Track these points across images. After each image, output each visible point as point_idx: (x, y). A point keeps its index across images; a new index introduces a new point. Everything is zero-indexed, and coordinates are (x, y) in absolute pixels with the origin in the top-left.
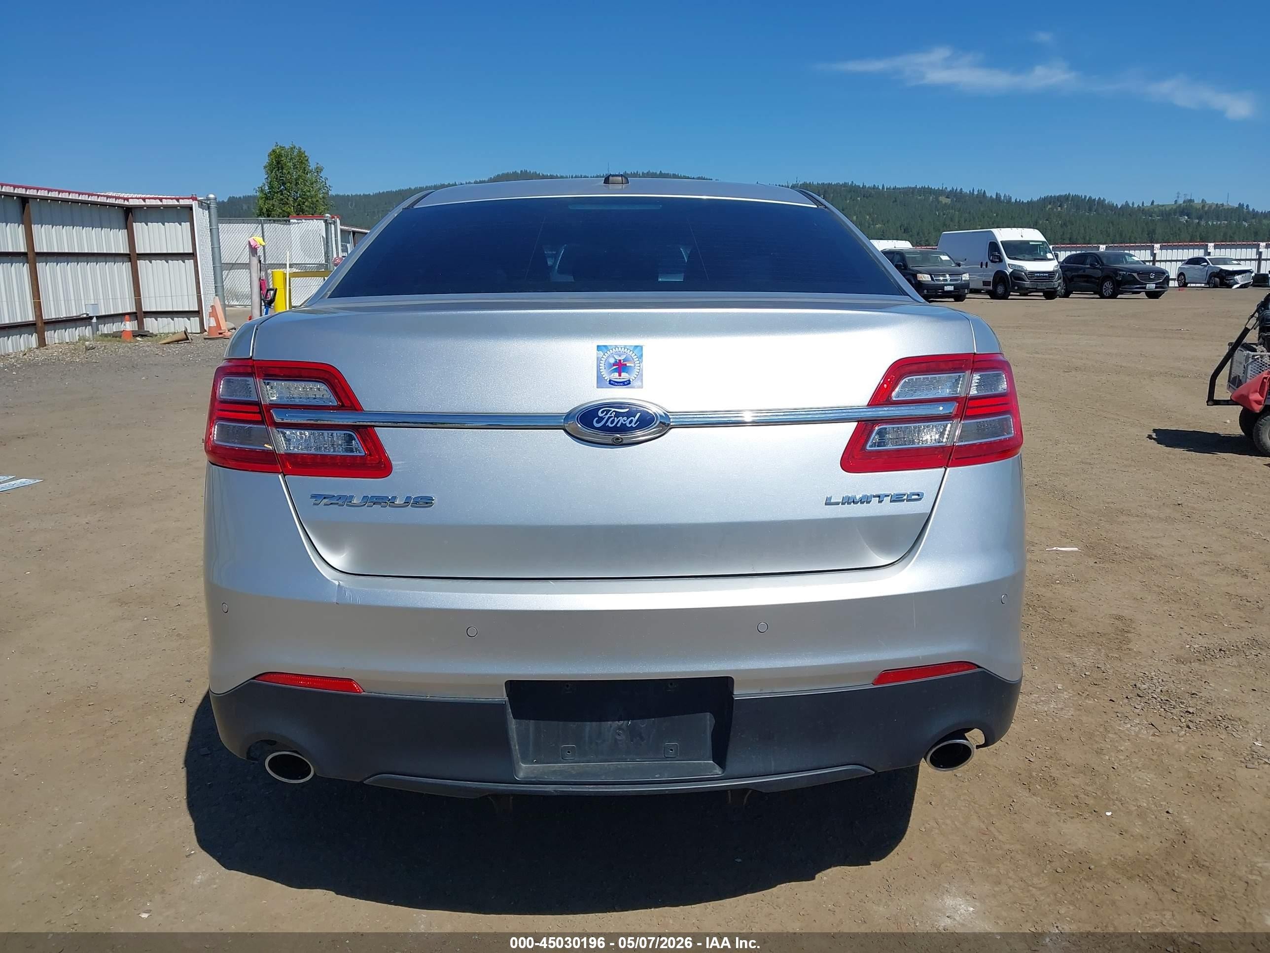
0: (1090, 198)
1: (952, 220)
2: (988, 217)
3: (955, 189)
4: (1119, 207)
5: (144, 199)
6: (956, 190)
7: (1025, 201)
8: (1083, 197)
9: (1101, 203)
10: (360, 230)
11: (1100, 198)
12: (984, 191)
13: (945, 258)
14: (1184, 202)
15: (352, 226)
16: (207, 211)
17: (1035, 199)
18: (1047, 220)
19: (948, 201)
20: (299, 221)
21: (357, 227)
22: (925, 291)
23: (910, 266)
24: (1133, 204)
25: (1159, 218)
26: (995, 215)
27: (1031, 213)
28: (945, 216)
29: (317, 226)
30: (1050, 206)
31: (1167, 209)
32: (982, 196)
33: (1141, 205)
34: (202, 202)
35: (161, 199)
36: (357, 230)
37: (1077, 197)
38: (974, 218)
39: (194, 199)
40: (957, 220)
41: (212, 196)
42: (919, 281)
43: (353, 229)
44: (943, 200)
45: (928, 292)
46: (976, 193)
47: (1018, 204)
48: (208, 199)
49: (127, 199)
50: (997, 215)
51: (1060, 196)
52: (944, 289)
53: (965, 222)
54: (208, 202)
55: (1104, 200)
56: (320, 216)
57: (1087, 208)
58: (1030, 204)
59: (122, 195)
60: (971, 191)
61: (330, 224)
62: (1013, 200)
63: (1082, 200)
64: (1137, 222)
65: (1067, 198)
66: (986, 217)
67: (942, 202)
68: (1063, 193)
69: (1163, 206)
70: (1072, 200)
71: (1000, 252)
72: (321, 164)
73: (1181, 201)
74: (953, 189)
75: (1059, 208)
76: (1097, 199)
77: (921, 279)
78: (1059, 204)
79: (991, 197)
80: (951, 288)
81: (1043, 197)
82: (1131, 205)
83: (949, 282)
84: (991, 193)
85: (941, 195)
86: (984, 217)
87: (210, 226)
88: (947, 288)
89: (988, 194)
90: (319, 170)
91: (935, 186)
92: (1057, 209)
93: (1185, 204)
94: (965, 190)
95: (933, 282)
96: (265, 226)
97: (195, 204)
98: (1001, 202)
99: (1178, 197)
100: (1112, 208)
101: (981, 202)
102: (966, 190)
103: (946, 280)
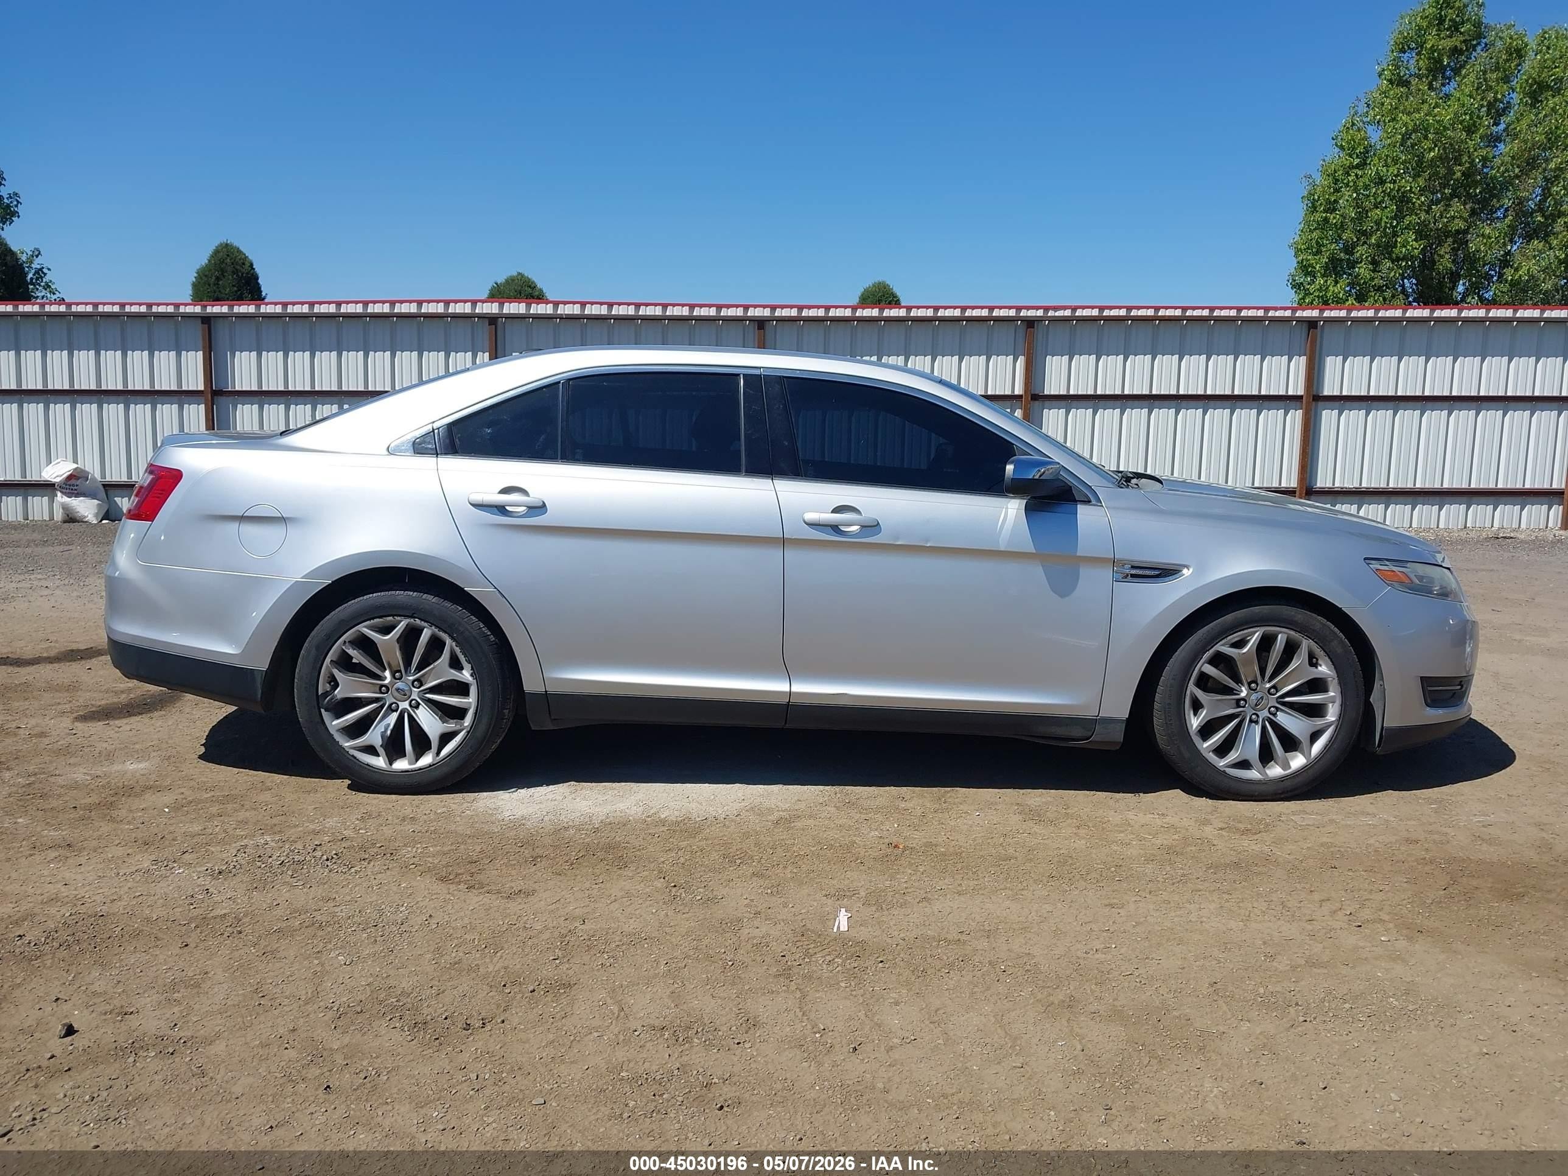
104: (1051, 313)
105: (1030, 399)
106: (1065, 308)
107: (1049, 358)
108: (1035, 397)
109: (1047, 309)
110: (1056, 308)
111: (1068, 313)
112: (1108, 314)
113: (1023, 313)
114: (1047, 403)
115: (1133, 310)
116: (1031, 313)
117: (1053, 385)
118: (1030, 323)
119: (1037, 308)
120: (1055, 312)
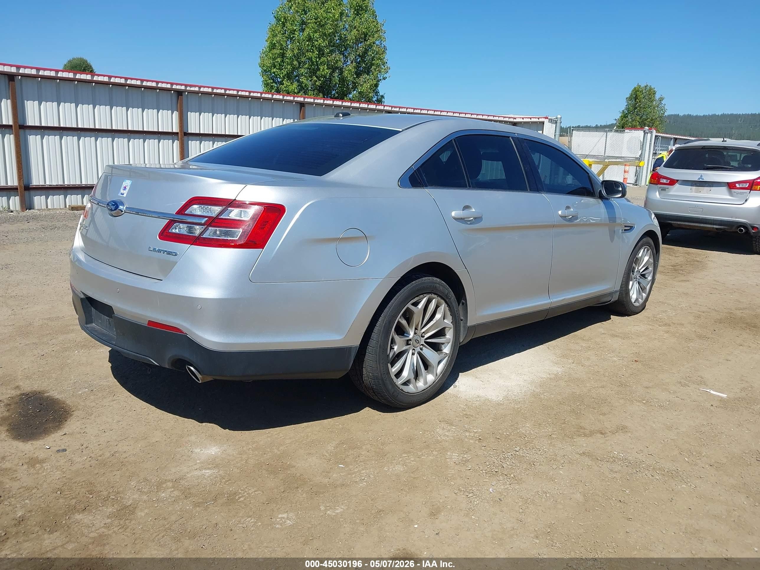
5: (523, 118)
10: (681, 137)
15: (674, 134)
16: (555, 125)
20: (631, 131)
21: (677, 135)
29: (639, 134)
34: (552, 120)
35: (531, 118)
36: (679, 137)
39: (546, 118)
41: (559, 116)
43: (674, 136)
48: (557, 118)
49: (515, 118)
54: (556, 120)
56: (642, 128)
59: (512, 116)
61: (647, 133)
72: (664, 96)
87: (555, 133)
90: (661, 99)
96: (608, 133)
97: (546, 121)
104: (188, 88)
105: (183, 135)
106: (195, 86)
107: (189, 113)
108: (186, 134)
109: (186, 86)
110: (191, 86)
111: (197, 89)
112: (216, 92)
113: (174, 87)
114: (190, 137)
115: (227, 91)
116: (178, 87)
117: (192, 129)
118: (179, 93)
119: (182, 85)
120: (191, 88)
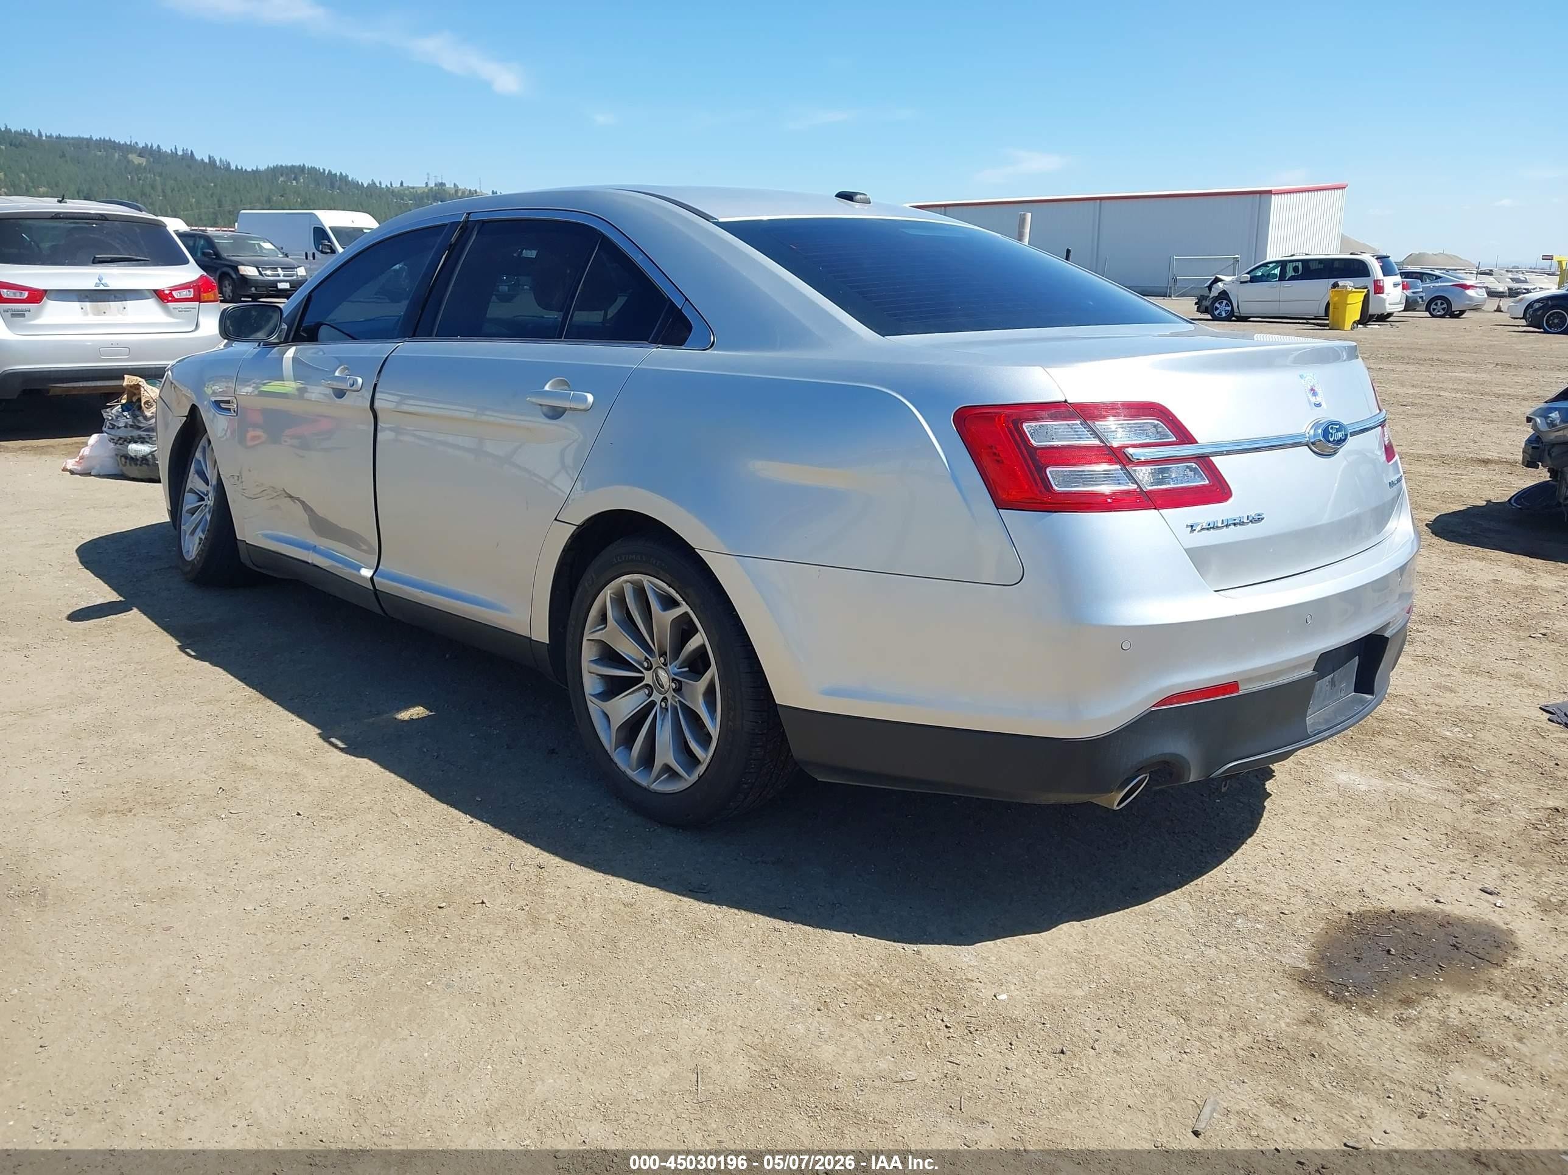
0: (330, 172)
1: (153, 187)
2: (203, 187)
3: (149, 146)
4: (365, 186)
6: (152, 146)
7: (249, 170)
8: (322, 171)
9: (344, 179)
11: (341, 173)
12: (192, 152)
13: (267, 246)
14: (436, 185)
17: (262, 168)
18: (282, 196)
19: (143, 161)
22: (253, 289)
23: (225, 255)
24: (380, 183)
25: (411, 202)
26: (212, 185)
27: (259, 185)
28: (141, 182)
30: (281, 179)
31: (419, 192)
32: (188, 159)
33: (389, 186)
37: (313, 169)
38: (185, 188)
40: (160, 190)
42: (242, 275)
44: (136, 160)
45: (256, 289)
46: (180, 153)
47: (240, 172)
50: (215, 186)
51: (293, 167)
52: (277, 287)
53: (172, 191)
55: (347, 176)
57: (329, 184)
58: (256, 173)
60: (174, 150)
62: (233, 167)
63: (321, 173)
64: (388, 204)
65: (302, 169)
66: (201, 186)
67: (133, 162)
68: (297, 164)
69: (413, 188)
70: (308, 173)
71: (330, 240)
73: (432, 185)
74: (147, 145)
75: (294, 182)
76: (338, 174)
77: (245, 273)
78: (293, 176)
79: (202, 160)
80: (286, 286)
81: (271, 166)
82: (378, 185)
83: (282, 278)
84: (201, 155)
85: (131, 152)
86: (197, 187)
88: (281, 286)
89: (198, 157)
91: (121, 139)
92: (292, 183)
93: (437, 188)
94: (164, 148)
95: (261, 278)
98: (217, 168)
99: (428, 179)
100: (357, 186)
101: (189, 167)
102: (167, 148)
103: (278, 275)
